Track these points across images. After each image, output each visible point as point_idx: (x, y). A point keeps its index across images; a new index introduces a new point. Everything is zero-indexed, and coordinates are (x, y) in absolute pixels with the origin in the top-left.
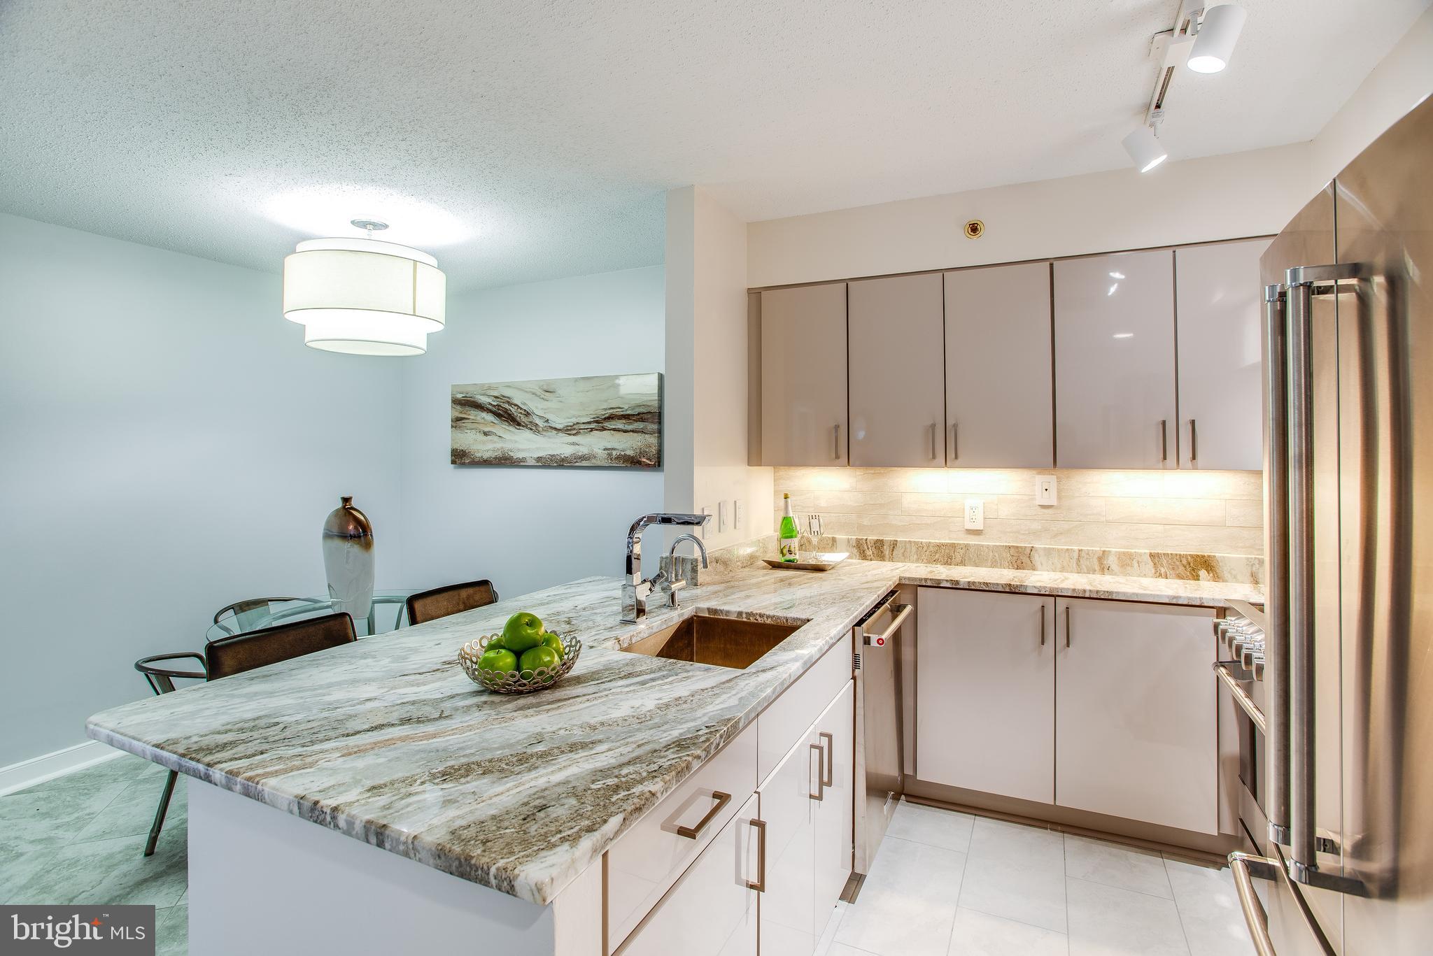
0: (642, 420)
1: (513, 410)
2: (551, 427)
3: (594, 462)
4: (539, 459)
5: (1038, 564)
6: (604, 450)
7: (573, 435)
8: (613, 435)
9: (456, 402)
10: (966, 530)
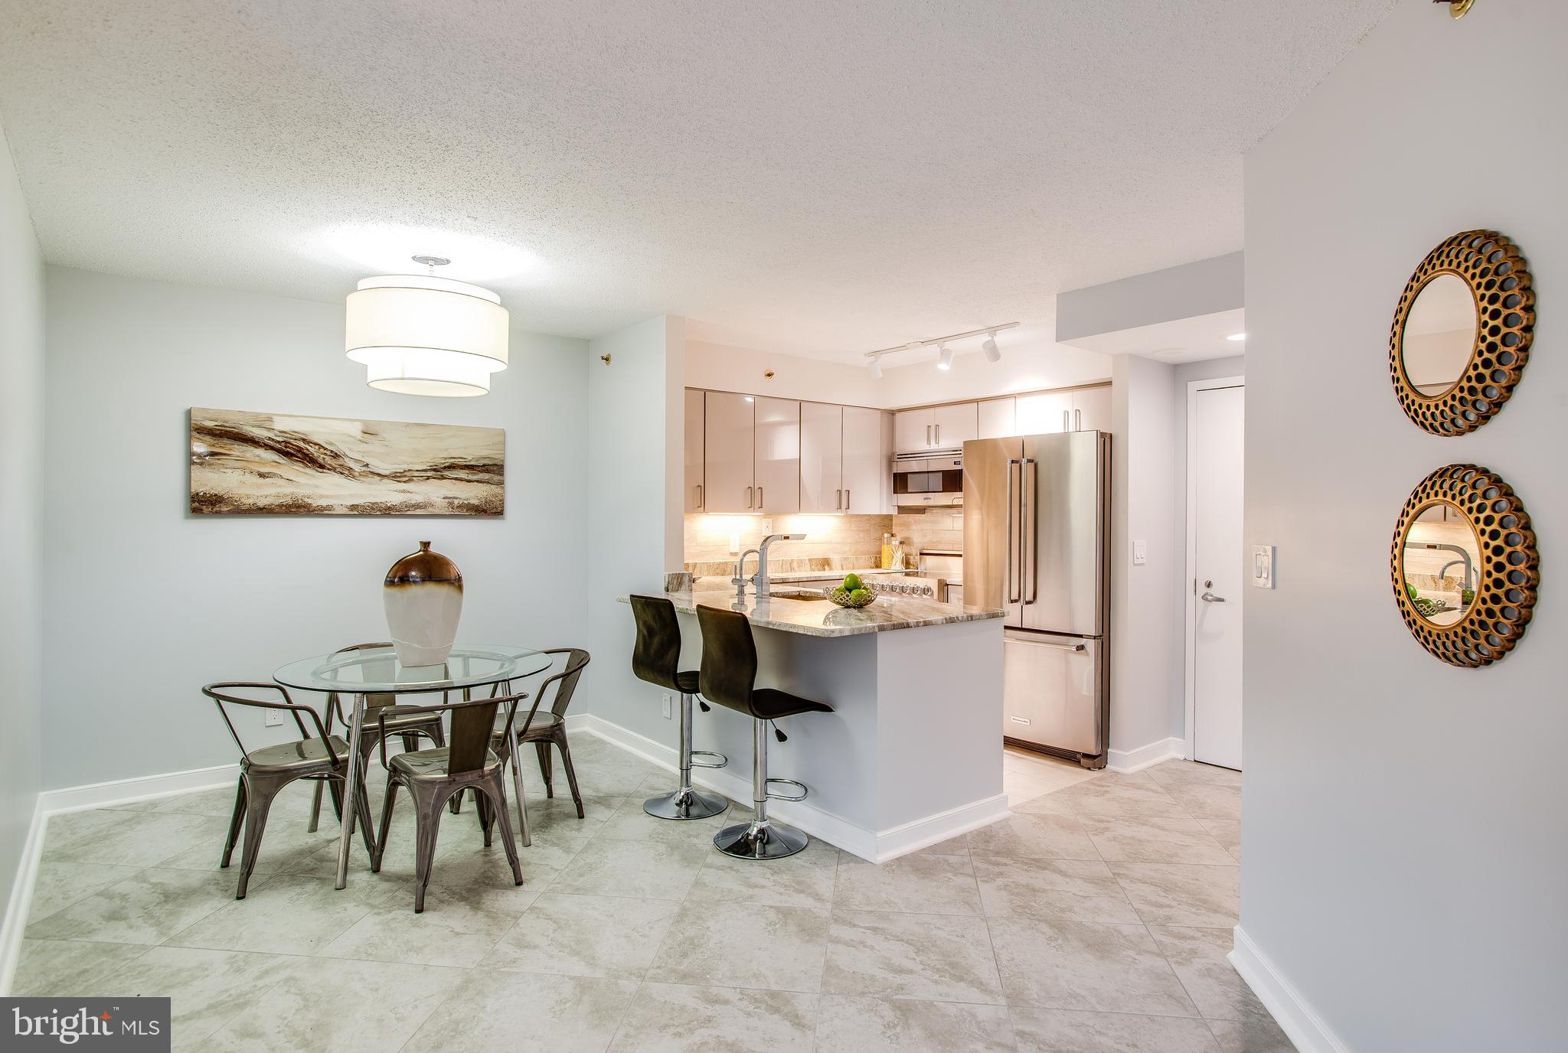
0: (488, 471)
1: (312, 449)
2: (373, 473)
3: (430, 511)
4: (353, 507)
6: (444, 498)
7: (404, 482)
8: (454, 484)
9: (196, 430)
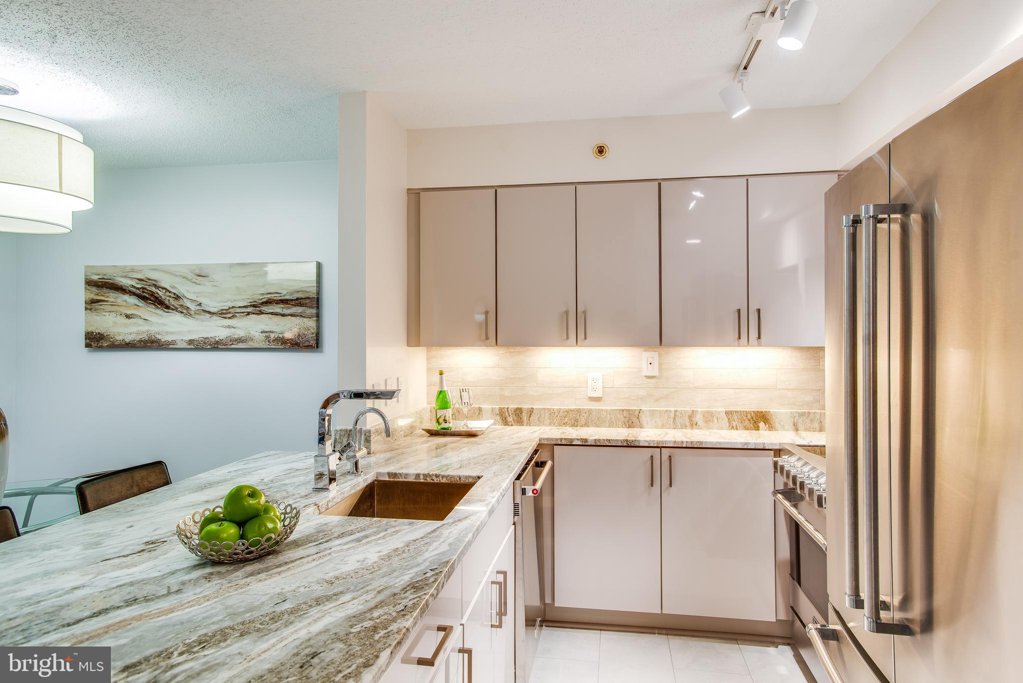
0: (301, 305)
1: (161, 293)
2: (204, 311)
3: (251, 344)
4: (191, 342)
5: (644, 423)
6: (262, 332)
7: (229, 318)
8: (270, 318)
9: (89, 283)
10: (589, 397)
